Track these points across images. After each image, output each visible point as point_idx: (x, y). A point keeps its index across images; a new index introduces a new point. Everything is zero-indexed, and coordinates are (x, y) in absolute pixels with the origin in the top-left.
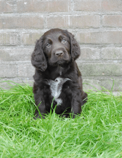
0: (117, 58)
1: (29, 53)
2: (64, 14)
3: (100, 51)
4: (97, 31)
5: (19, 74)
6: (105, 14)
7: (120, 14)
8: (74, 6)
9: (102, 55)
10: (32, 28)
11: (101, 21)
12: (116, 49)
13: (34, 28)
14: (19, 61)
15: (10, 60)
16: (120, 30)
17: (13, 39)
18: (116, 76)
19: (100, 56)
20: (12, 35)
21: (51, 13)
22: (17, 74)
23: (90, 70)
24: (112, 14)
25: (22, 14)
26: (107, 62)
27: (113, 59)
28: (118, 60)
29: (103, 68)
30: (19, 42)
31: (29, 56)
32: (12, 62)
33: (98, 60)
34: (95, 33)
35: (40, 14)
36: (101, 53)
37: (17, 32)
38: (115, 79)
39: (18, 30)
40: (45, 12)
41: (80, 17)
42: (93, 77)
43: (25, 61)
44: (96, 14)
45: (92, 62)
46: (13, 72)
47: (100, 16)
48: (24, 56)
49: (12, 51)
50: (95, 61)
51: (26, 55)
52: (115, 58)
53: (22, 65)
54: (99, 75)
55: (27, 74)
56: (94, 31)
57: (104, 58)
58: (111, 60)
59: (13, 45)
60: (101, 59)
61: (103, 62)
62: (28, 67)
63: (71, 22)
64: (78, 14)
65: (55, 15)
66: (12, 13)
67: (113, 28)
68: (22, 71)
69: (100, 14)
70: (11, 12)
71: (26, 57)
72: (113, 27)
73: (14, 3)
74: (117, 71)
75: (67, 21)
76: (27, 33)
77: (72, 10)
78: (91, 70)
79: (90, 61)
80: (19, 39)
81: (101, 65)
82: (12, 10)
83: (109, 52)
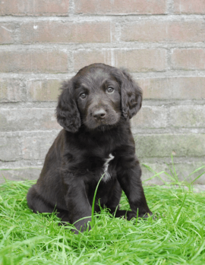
0: (198, 124)
1: (42, 117)
2: (103, 47)
3: (167, 112)
4: (161, 76)
5: (23, 153)
6: (175, 47)
7: (202, 47)
8: (120, 33)
9: (172, 120)
10: (47, 72)
11: (169, 59)
12: (195, 108)
13: (51, 71)
14: (25, 131)
15: (8, 129)
16: (201, 74)
17: (13, 91)
18: (196, 156)
19: (168, 122)
20: (11, 84)
21: (81, 46)
22: (20, 154)
23: (150, 147)
24: (188, 47)
25: (30, 47)
26: (180, 131)
27: (190, 126)
28: (199, 128)
29: (173, 143)
30: (24, 96)
31: (41, 121)
32: (10, 133)
33: (164, 128)
34: (157, 80)
35: (61, 46)
36: (168, 115)
37: (20, 78)
38: (194, 163)
39: (22, 75)
40: (70, 43)
41: (131, 51)
42: (156, 158)
43: (35, 131)
44: (159, 47)
45: (154, 131)
46: (14, 151)
47: (166, 51)
48: (34, 122)
49: (11, 113)
50: (158, 130)
51: (37, 120)
52: (194, 125)
53: (29, 137)
54: (167, 155)
55: (38, 154)
56: (156, 76)
57: (174, 125)
58: (187, 129)
59: (13, 101)
60: (170, 126)
61: (173, 133)
62: (41, 141)
63: (115, 61)
64: (128, 47)
65: (87, 48)
66: (11, 45)
67: (190, 72)
68: (30, 148)
69: (166, 46)
70: (9, 42)
71: (36, 124)
72: (190, 70)
73: (16, 28)
74: (198, 149)
75: (108, 59)
76: (39, 80)
77: (118, 39)
78: (152, 147)
79: (150, 131)
80: (24, 91)
81: (169, 138)
82: (12, 39)
83: (183, 114)
